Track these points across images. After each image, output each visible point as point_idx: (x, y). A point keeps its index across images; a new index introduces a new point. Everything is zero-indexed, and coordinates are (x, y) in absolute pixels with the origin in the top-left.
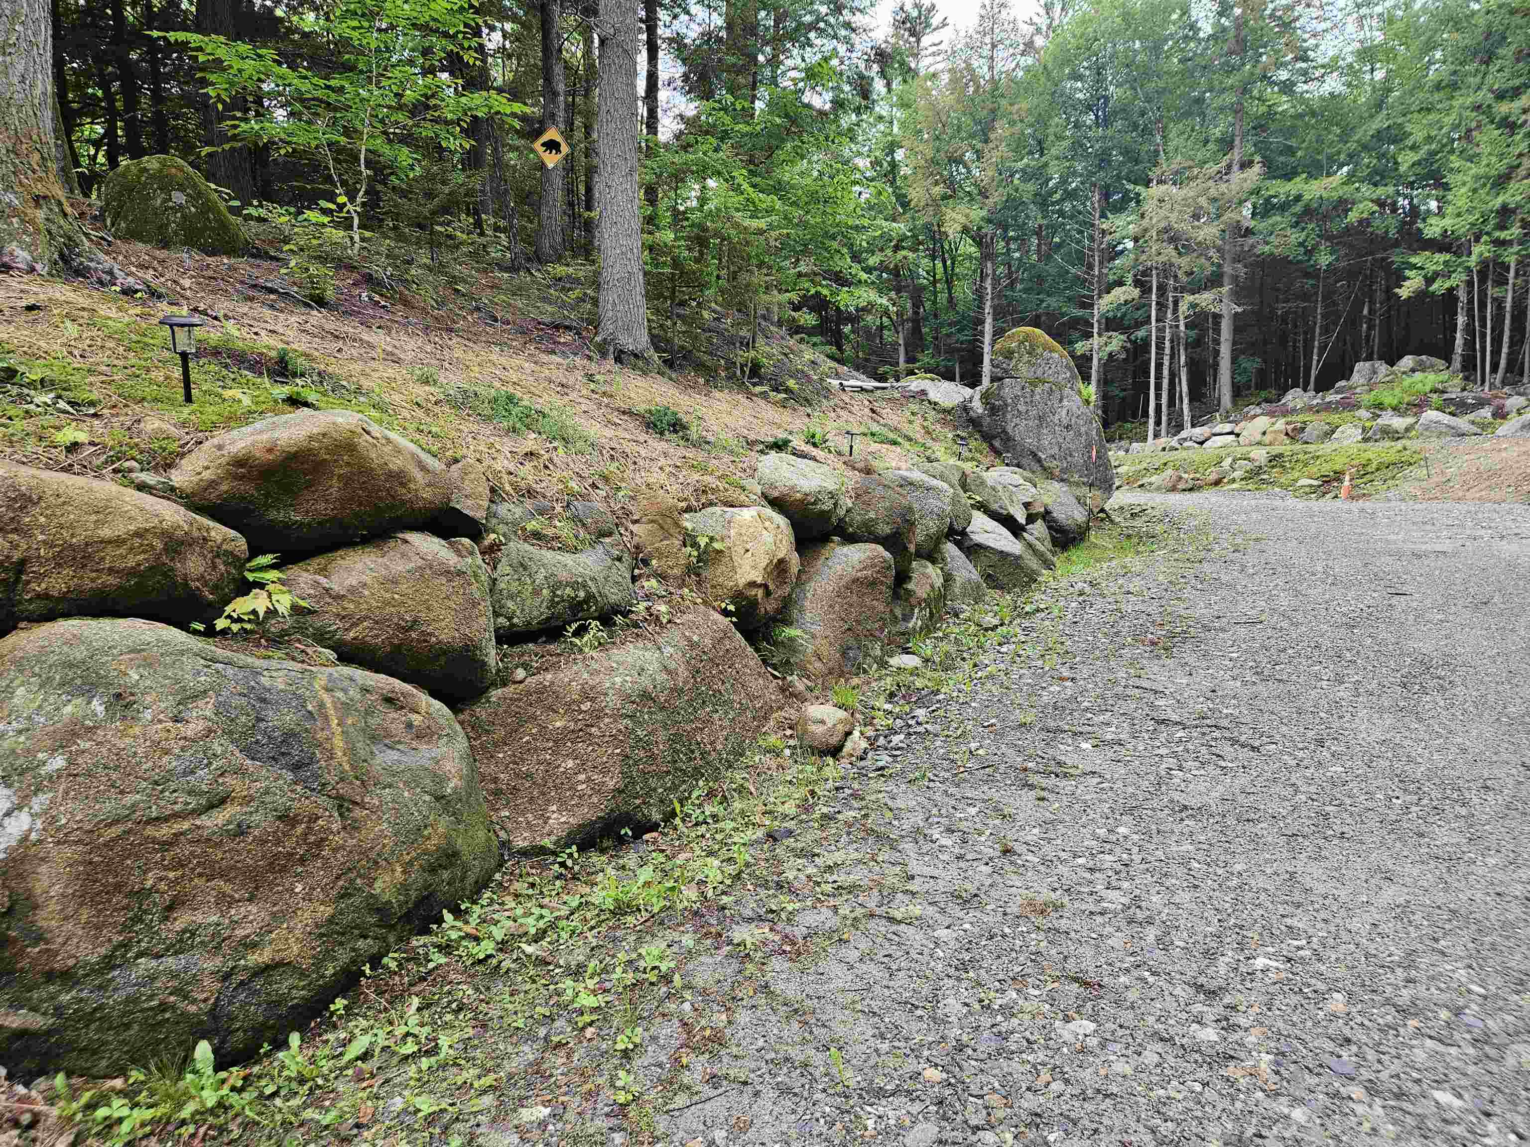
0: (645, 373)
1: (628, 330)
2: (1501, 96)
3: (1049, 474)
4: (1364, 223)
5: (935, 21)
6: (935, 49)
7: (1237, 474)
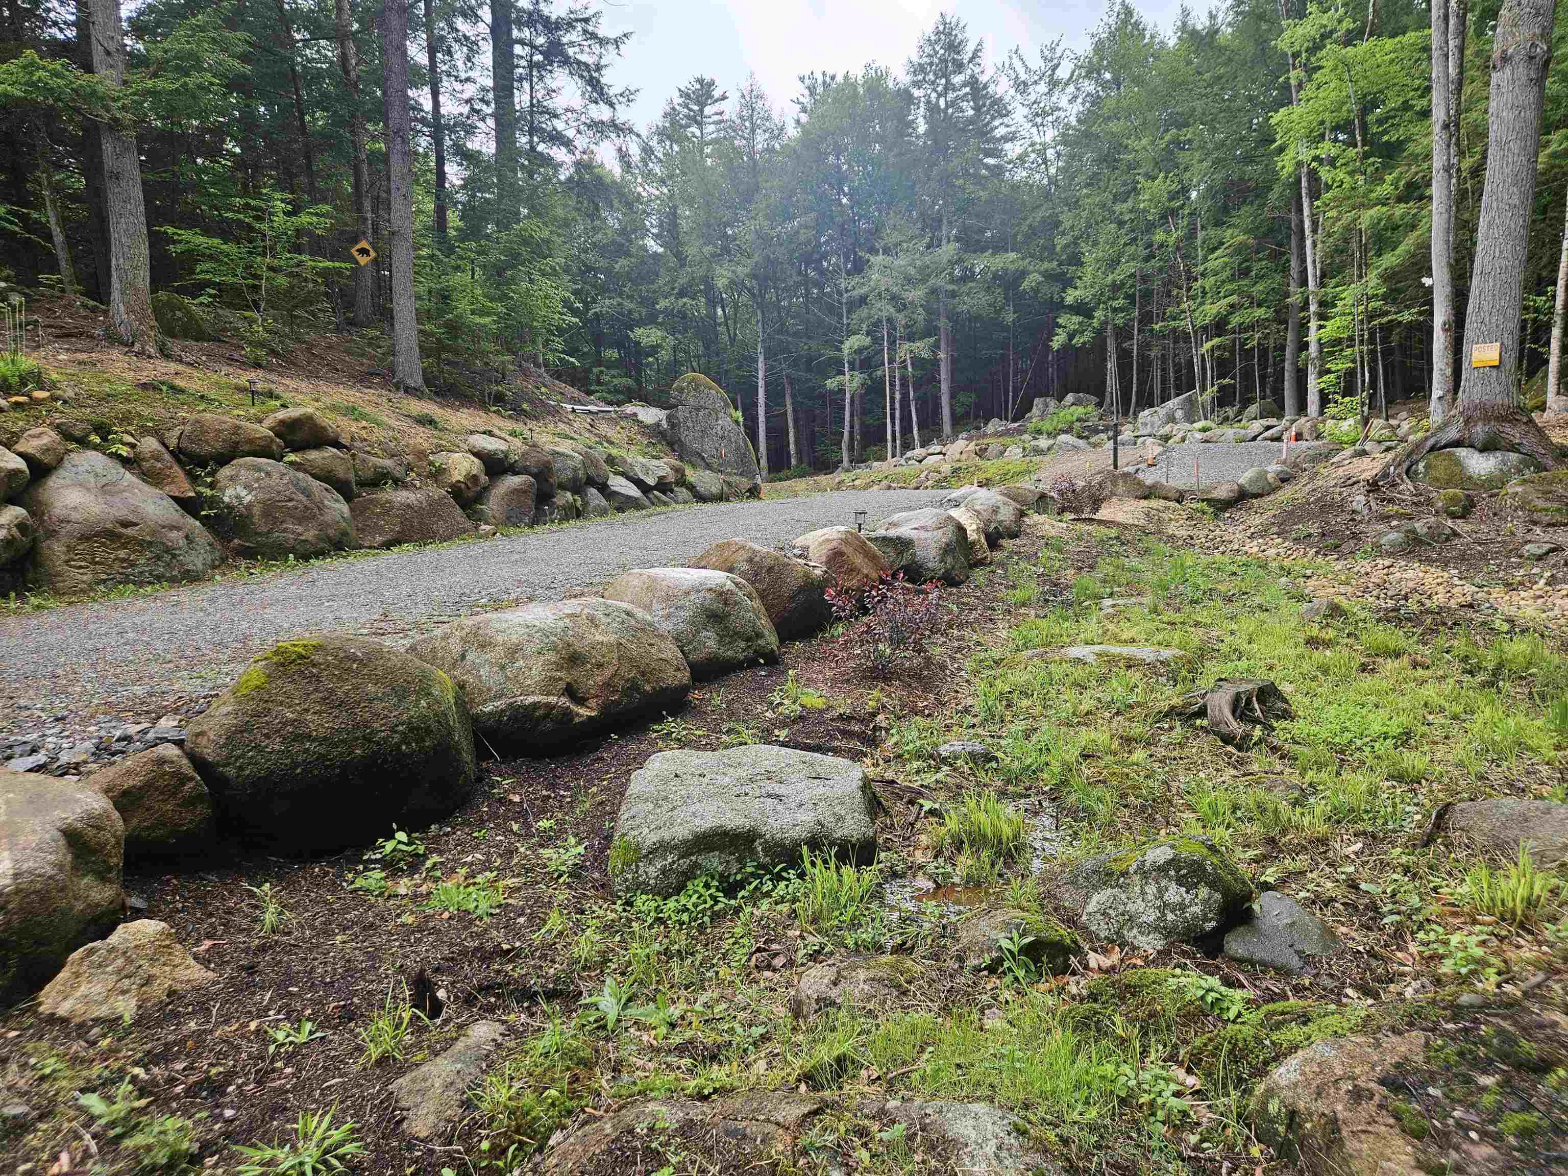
0: (420, 399)
1: (411, 376)
2: (1116, 198)
3: (708, 467)
4: (1036, 291)
5: (717, 94)
6: (716, 118)
7: (929, 483)
